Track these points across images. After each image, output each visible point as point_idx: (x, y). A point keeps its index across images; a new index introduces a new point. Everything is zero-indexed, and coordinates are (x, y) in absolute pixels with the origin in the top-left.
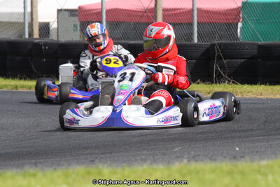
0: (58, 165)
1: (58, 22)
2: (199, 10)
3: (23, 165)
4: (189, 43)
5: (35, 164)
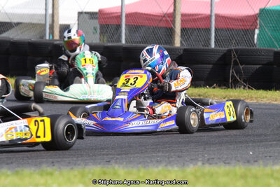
0: (75, 164)
1: (78, 24)
2: (217, 16)
3: (41, 163)
4: (207, 48)
5: (53, 163)
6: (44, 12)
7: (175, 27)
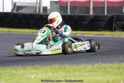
0: (49, 64)
1: (50, 6)
4: (103, 15)
5: (40, 64)
6: (36, 2)
7: (90, 6)
